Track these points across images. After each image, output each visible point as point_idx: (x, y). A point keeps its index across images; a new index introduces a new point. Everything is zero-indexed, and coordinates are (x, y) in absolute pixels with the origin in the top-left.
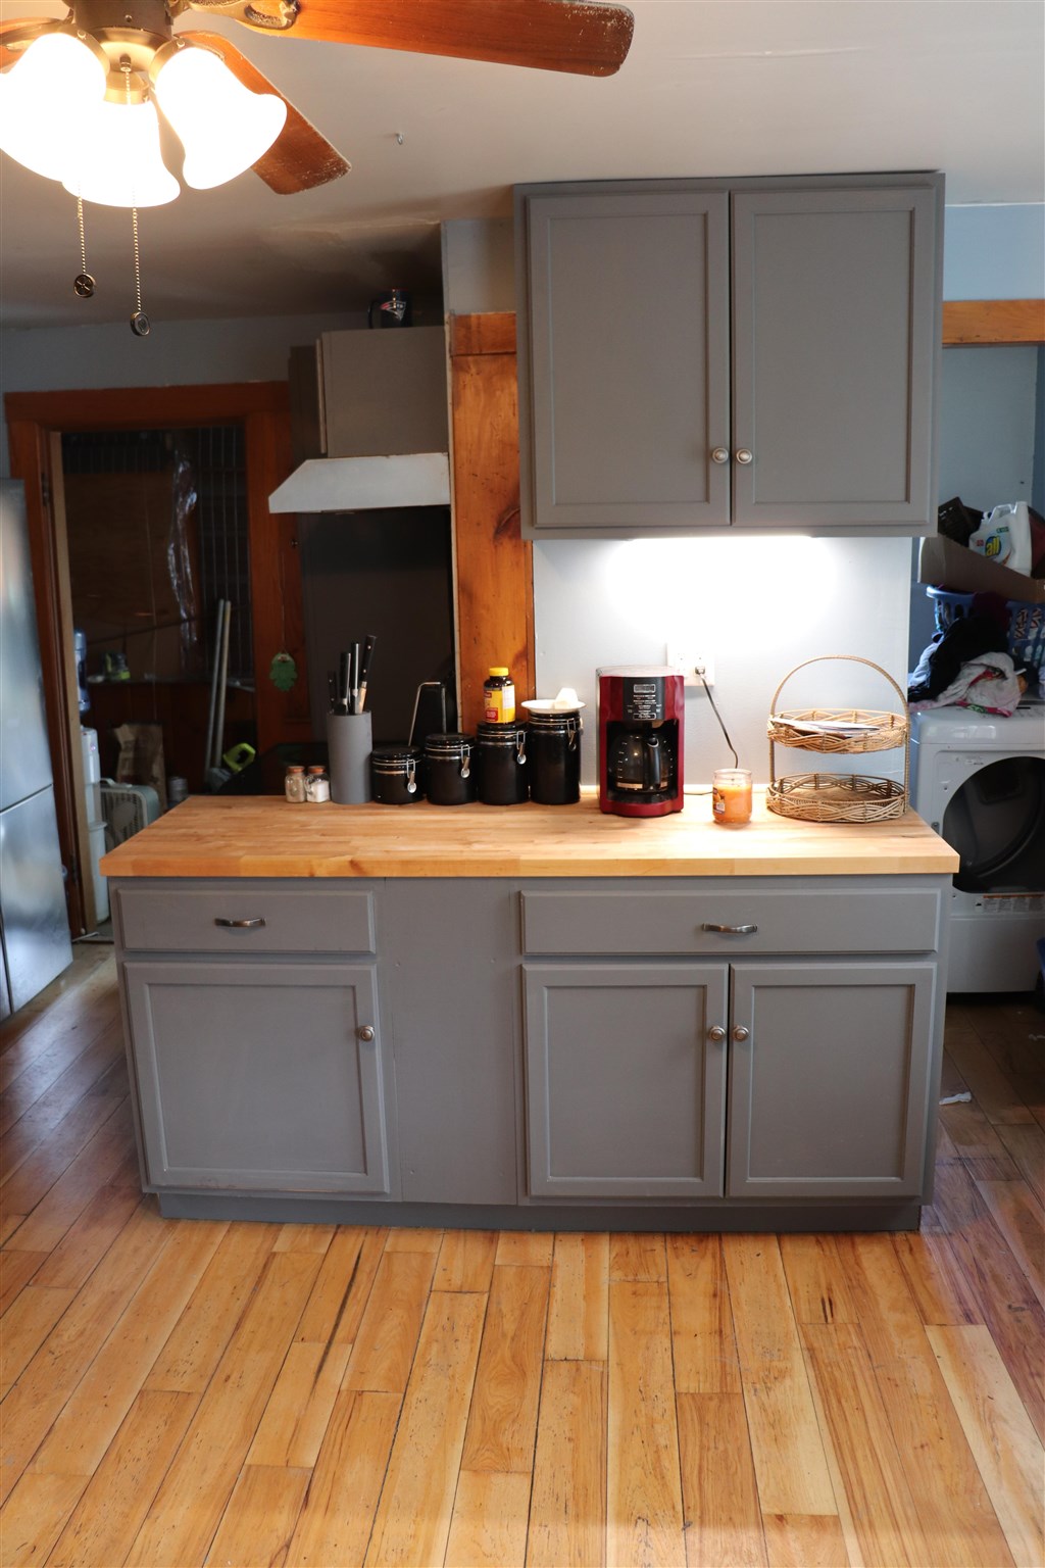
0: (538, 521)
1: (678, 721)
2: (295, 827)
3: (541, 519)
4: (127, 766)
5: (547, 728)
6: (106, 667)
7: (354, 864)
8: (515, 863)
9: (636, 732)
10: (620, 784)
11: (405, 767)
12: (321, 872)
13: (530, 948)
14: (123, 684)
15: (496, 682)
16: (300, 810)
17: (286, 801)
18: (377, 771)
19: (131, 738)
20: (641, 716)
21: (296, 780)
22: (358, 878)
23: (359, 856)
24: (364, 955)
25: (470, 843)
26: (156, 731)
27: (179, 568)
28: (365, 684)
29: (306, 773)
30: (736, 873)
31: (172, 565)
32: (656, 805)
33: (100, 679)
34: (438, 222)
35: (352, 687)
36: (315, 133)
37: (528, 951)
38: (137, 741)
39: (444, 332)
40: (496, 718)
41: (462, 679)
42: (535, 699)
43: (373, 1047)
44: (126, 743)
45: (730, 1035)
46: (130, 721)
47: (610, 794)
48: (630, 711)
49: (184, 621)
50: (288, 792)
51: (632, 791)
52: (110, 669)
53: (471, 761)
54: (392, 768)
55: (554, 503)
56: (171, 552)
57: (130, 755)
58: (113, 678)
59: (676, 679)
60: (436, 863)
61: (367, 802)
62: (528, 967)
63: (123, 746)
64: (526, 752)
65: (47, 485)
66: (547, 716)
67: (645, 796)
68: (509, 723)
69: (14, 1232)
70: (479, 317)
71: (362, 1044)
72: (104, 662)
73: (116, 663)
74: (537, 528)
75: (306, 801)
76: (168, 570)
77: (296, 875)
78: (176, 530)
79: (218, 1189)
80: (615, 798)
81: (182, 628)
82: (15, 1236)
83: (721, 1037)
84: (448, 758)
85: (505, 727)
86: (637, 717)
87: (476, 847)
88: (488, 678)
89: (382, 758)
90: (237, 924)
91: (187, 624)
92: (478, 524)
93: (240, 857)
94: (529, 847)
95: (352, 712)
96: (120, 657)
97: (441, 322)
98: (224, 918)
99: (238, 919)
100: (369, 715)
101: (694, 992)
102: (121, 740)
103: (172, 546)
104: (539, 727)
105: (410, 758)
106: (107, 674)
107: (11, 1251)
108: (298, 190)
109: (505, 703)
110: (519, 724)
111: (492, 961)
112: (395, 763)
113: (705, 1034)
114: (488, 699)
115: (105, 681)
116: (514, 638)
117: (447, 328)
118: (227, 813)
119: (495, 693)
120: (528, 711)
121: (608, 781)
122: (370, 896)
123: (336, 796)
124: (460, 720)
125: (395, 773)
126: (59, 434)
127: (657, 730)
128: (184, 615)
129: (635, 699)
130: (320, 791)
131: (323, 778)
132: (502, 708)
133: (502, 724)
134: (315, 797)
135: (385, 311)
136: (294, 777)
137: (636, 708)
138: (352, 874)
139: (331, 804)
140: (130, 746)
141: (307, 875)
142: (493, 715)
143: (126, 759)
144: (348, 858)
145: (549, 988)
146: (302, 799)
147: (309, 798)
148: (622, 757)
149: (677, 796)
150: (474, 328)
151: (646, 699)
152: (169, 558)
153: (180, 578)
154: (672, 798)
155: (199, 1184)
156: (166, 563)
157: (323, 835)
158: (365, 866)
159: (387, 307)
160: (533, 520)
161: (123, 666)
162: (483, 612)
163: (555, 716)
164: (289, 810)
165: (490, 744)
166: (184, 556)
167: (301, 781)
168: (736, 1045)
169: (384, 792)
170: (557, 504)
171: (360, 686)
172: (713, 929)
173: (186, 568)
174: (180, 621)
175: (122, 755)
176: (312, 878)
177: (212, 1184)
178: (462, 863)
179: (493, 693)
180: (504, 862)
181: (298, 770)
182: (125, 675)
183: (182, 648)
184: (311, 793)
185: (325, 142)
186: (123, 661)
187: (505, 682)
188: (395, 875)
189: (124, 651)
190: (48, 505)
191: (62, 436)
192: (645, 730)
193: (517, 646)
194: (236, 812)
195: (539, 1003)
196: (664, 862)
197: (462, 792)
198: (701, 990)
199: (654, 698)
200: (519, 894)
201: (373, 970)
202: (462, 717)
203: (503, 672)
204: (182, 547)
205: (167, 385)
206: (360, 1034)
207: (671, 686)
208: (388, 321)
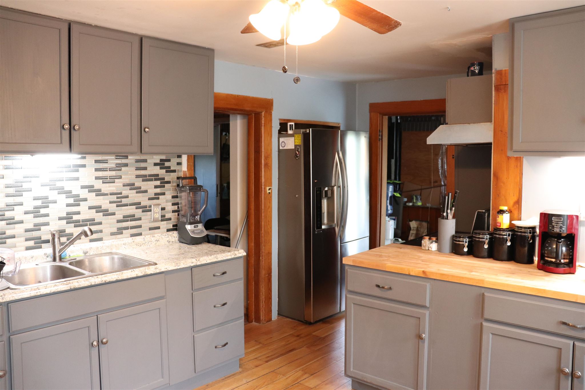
0: (513, 149)
1: (574, 235)
2: (416, 257)
3: (515, 148)
4: (413, 236)
5: (521, 232)
6: (413, 200)
7: (424, 272)
8: (482, 281)
9: (555, 237)
10: (546, 259)
11: (465, 242)
12: (412, 273)
13: (486, 316)
14: (419, 207)
15: (502, 212)
16: (424, 252)
17: (421, 249)
18: (455, 242)
19: (416, 226)
20: (555, 230)
21: (426, 241)
22: (425, 277)
23: (427, 270)
24: (424, 307)
25: (472, 272)
26: (425, 224)
27: (442, 167)
28: (454, 208)
29: (430, 239)
30: (578, 301)
31: (440, 165)
32: (561, 269)
33: (411, 204)
34: (491, 36)
35: (448, 209)
36: (382, 14)
37: (485, 317)
38: (417, 227)
39: (492, 77)
40: (500, 226)
41: (492, 210)
42: (521, 220)
43: (424, 342)
44: (413, 227)
45: (573, 374)
46: (416, 220)
47: (542, 262)
48: (550, 228)
49: (443, 186)
50: (422, 246)
51: (551, 262)
52: (415, 201)
53: (489, 241)
54: (459, 241)
55: (520, 142)
56: (440, 161)
57: (415, 232)
58: (415, 204)
59: (574, 217)
60: (453, 276)
61: (450, 253)
62: (485, 324)
63: (412, 229)
64: (511, 241)
65: (381, 134)
66: (521, 227)
67: (558, 265)
68: (506, 229)
69: (305, 379)
70: (505, 70)
71: (420, 340)
72: (413, 198)
73: (417, 199)
74: (514, 152)
75: (429, 250)
76: (438, 167)
77: (404, 273)
78: (442, 153)
79: (367, 382)
80: (544, 264)
81: (442, 188)
82: (305, 380)
83: (568, 373)
84: (481, 240)
85: (504, 230)
86: (553, 230)
87: (473, 273)
88: (499, 210)
89: (456, 237)
90: (383, 288)
91: (444, 187)
92: (502, 150)
93: (386, 264)
94: (494, 277)
95: (447, 219)
96: (418, 197)
97: (491, 73)
98: (379, 284)
99: (383, 286)
100: (454, 220)
101: (557, 350)
102: (412, 226)
103: (440, 158)
104: (517, 232)
105: (467, 238)
106: (414, 203)
107: (301, 384)
108: (387, 32)
109: (504, 221)
110: (510, 229)
111: (472, 319)
112: (461, 239)
113: (560, 371)
114: (497, 218)
115: (413, 205)
116: (514, 196)
117: (493, 75)
118: (399, 250)
119: (500, 216)
120: (514, 225)
121: (542, 257)
122: (428, 286)
123: (440, 250)
124: (491, 226)
125: (461, 243)
126: (387, 117)
127: (563, 237)
128: (443, 183)
129: (553, 223)
130: (434, 246)
131: (436, 242)
132: (503, 223)
133: (502, 229)
134: (431, 248)
135: (472, 70)
136: (425, 240)
137: (553, 227)
138: (423, 276)
139: (438, 252)
140: (415, 229)
141: (407, 274)
142: (499, 224)
143: (413, 234)
144: (423, 270)
145: (492, 334)
146: (427, 249)
147: (430, 249)
148: (547, 247)
149: (573, 266)
150: (503, 75)
151: (558, 223)
152: (439, 162)
153: (442, 170)
154: (570, 267)
155: (361, 378)
156: (438, 164)
157: (423, 261)
158: (428, 274)
159: (472, 69)
160: (511, 149)
161: (419, 200)
162: (502, 184)
163: (525, 228)
164: (420, 252)
165: (497, 236)
166: (445, 162)
167: (427, 242)
168: (575, 380)
169: (456, 250)
170: (522, 142)
171: (451, 210)
172: (564, 323)
173: (445, 166)
174: (441, 186)
175: (411, 232)
176: (409, 275)
177: (365, 380)
178: (463, 278)
179: (499, 216)
180: (479, 280)
181: (427, 238)
182: (420, 204)
183: (441, 196)
184: (430, 247)
185: (387, 16)
186: (419, 199)
187: (506, 212)
188: (438, 279)
189: (420, 195)
190: (381, 141)
191: (388, 117)
192: (559, 236)
193: (515, 199)
194: (402, 250)
195: (488, 340)
196: (544, 291)
197: (486, 254)
198: (560, 350)
199: (562, 224)
200: (483, 294)
201: (427, 313)
202: (491, 225)
203: (505, 208)
204: (444, 159)
205: (422, 100)
206: (420, 337)
207: (573, 219)
208: (473, 74)
